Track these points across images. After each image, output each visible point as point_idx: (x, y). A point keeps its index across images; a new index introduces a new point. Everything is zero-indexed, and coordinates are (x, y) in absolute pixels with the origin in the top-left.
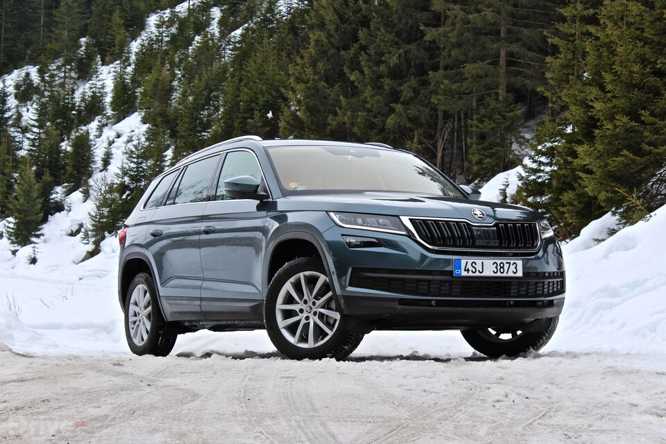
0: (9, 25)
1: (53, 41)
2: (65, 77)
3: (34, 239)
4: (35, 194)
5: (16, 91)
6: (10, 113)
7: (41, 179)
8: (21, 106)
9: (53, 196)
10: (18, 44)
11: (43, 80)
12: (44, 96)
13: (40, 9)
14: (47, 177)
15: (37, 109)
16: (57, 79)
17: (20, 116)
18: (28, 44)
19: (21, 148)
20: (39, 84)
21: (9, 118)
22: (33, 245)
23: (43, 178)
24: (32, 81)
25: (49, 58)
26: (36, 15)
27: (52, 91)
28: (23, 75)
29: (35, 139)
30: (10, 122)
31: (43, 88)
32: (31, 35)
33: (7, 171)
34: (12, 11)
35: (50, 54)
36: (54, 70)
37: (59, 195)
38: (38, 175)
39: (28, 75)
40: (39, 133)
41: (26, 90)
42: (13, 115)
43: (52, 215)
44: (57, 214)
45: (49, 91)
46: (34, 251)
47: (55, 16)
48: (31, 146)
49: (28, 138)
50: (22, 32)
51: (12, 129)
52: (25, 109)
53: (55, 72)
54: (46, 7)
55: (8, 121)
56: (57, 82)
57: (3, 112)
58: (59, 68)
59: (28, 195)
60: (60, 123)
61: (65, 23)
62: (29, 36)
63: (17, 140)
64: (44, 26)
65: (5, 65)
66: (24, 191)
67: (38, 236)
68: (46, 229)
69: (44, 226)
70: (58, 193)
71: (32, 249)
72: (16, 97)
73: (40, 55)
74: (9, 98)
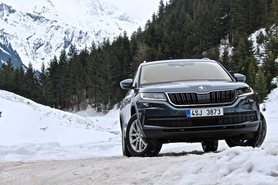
0: (252, 13)
1: (271, 17)
2: (276, 31)
3: (265, 101)
4: (264, 82)
5: (257, 40)
6: (254, 49)
7: (267, 75)
8: (259, 46)
9: (272, 82)
10: (257, 20)
11: (268, 34)
12: (269, 41)
13: (265, 4)
14: (269, 74)
15: (264, 46)
16: (273, 32)
17: (259, 50)
18: (261, 19)
19: (260, 63)
20: (266, 36)
21: (254, 51)
22: (264, 103)
23: (267, 74)
24: (263, 35)
25: (269, 24)
26: (263, 7)
27: (271, 38)
28: (259, 32)
29: (264, 59)
30: (254, 53)
31: (268, 37)
32: (262, 15)
33: (253, 73)
34: (253, 7)
35: (270, 23)
36: (272, 29)
37: (274, 81)
38: (266, 73)
39: (261, 32)
40: (266, 56)
41: (261, 38)
42: (255, 50)
43: (272, 90)
44: (274, 89)
45: (270, 38)
46: (264, 106)
47: (272, 7)
48: (263, 62)
49: (262, 59)
50: (258, 15)
51: (255, 56)
52: (261, 47)
53: (272, 30)
54: (267, 3)
55: (253, 53)
56: (273, 34)
57: (251, 49)
58: (274, 28)
59: (261, 83)
60: (275, 51)
61: (275, 8)
62: (261, 16)
63: (258, 60)
64: (267, 11)
65: (252, 29)
66: (259, 81)
67: (266, 99)
68: (269, 96)
69: (268, 95)
70: (274, 80)
71: (263, 105)
72: (257, 42)
73: (266, 23)
74: (253, 43)
